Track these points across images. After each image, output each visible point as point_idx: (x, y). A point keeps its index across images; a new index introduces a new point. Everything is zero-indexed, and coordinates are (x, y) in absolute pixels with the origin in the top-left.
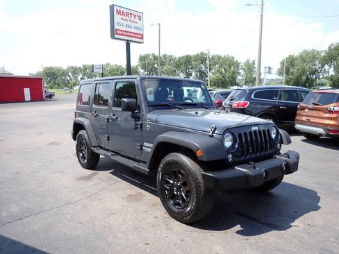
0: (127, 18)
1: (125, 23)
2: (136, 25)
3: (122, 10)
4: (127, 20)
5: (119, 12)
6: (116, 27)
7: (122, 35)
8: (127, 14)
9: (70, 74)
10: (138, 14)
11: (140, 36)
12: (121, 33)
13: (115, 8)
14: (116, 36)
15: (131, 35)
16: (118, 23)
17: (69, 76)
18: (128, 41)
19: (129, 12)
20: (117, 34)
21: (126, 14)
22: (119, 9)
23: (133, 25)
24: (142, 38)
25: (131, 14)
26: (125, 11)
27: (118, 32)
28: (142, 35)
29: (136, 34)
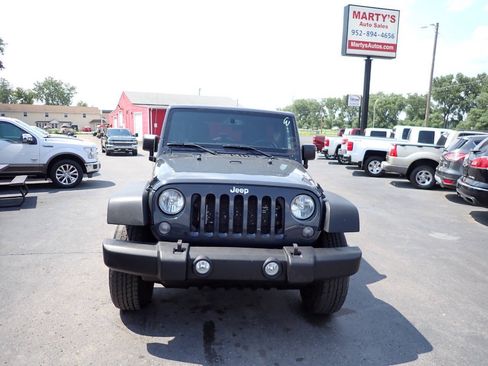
0: (371, 22)
1: (365, 29)
2: (384, 31)
3: (362, 10)
4: (370, 25)
5: (356, 15)
6: (351, 37)
7: (360, 48)
8: (371, 16)
9: (325, 108)
10: (391, 13)
11: (392, 48)
12: (357, 45)
13: (352, 9)
14: (349, 51)
15: (375, 46)
16: (353, 32)
17: (324, 111)
18: (369, 57)
19: (374, 11)
20: (350, 47)
21: (369, 15)
22: (357, 9)
23: (380, 31)
24: (395, 50)
25: (378, 15)
26: (368, 11)
27: (352, 44)
28: (395, 46)
29: (383, 44)
